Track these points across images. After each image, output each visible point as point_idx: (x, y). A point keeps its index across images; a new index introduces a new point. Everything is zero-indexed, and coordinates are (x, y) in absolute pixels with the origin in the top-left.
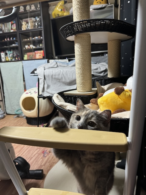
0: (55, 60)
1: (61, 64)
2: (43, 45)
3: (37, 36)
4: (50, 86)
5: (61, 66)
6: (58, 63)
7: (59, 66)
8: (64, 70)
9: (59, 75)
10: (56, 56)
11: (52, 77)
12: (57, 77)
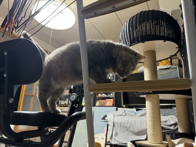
0: (124, 108)
1: (129, 113)
2: (113, 95)
4: (118, 133)
6: (126, 112)
7: (127, 115)
8: (132, 119)
9: (127, 123)
10: (124, 105)
11: (121, 125)
12: (125, 125)
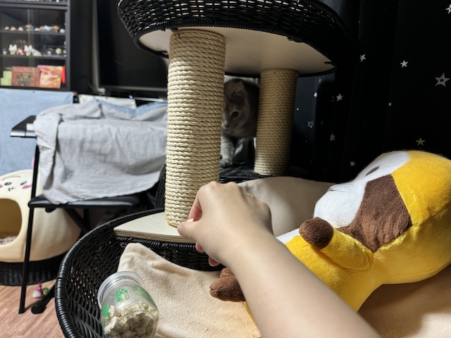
0: (97, 97)
1: (113, 111)
2: (65, 52)
3: (49, 25)
4: (72, 172)
5: (111, 115)
6: (105, 108)
7: (106, 116)
8: (121, 130)
9: (104, 141)
10: (100, 87)
11: (82, 147)
12: (97, 147)
